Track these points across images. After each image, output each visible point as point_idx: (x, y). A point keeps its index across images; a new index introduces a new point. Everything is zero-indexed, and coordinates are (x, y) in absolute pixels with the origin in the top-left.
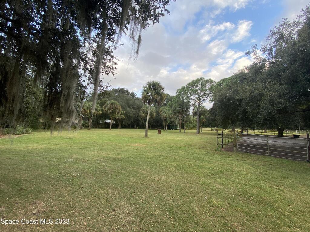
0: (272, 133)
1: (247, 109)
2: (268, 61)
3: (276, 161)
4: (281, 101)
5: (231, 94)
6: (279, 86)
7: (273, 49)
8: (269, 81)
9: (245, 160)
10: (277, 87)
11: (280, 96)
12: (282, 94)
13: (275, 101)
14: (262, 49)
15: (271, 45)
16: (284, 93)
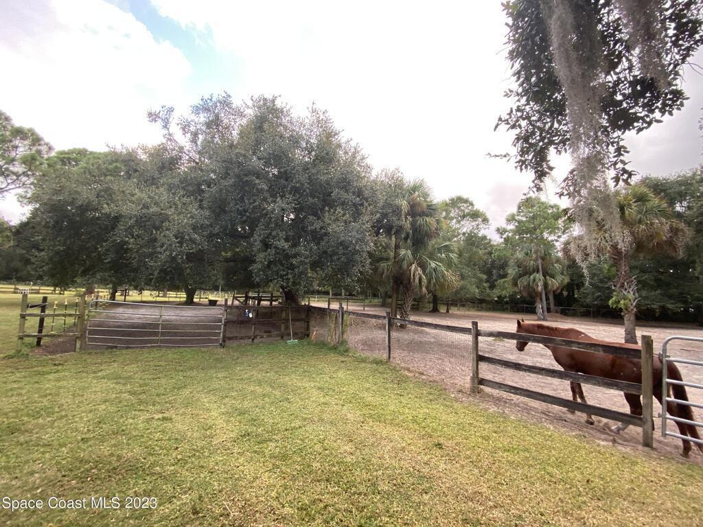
0: (176, 297)
1: (127, 243)
2: (188, 155)
3: (170, 356)
4: (195, 239)
5: (92, 197)
6: (197, 210)
7: (200, 136)
8: (182, 193)
9: (101, 370)
10: (194, 209)
11: (195, 228)
12: (199, 226)
13: (186, 237)
14: (181, 124)
15: (198, 127)
16: (203, 224)
